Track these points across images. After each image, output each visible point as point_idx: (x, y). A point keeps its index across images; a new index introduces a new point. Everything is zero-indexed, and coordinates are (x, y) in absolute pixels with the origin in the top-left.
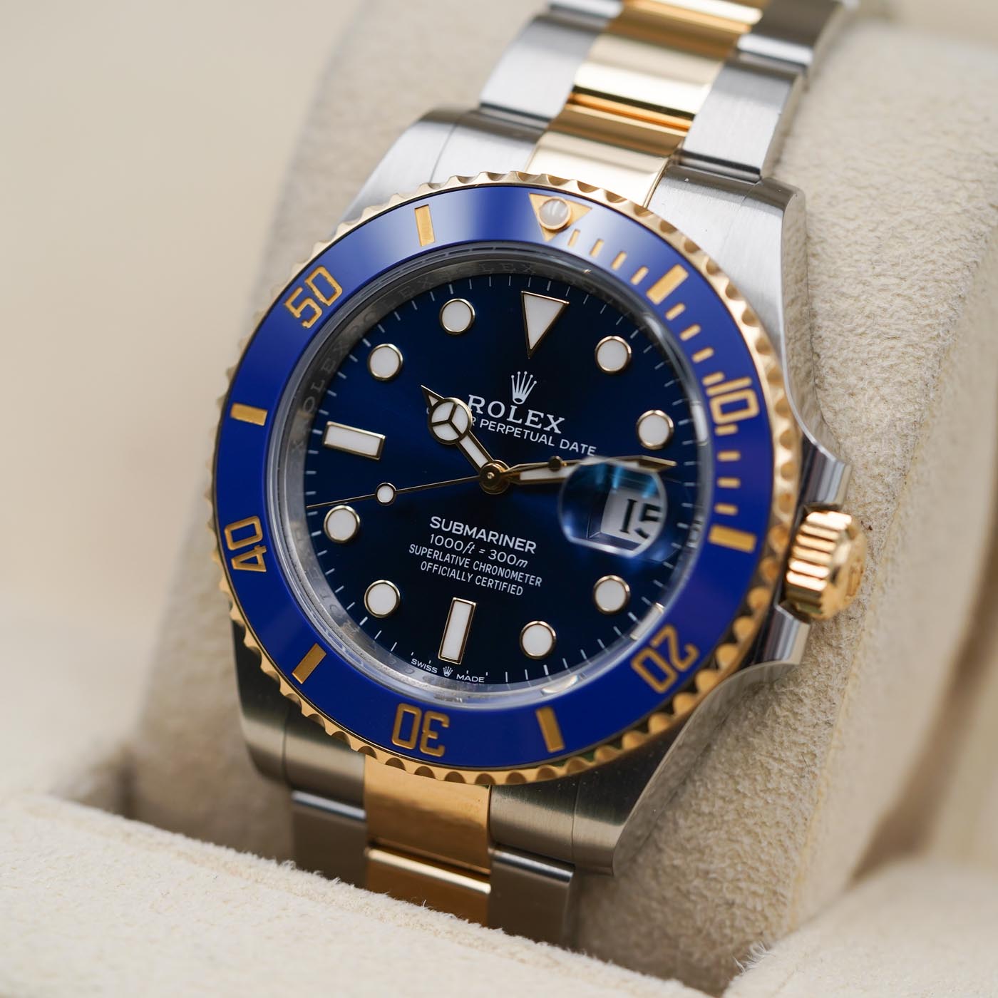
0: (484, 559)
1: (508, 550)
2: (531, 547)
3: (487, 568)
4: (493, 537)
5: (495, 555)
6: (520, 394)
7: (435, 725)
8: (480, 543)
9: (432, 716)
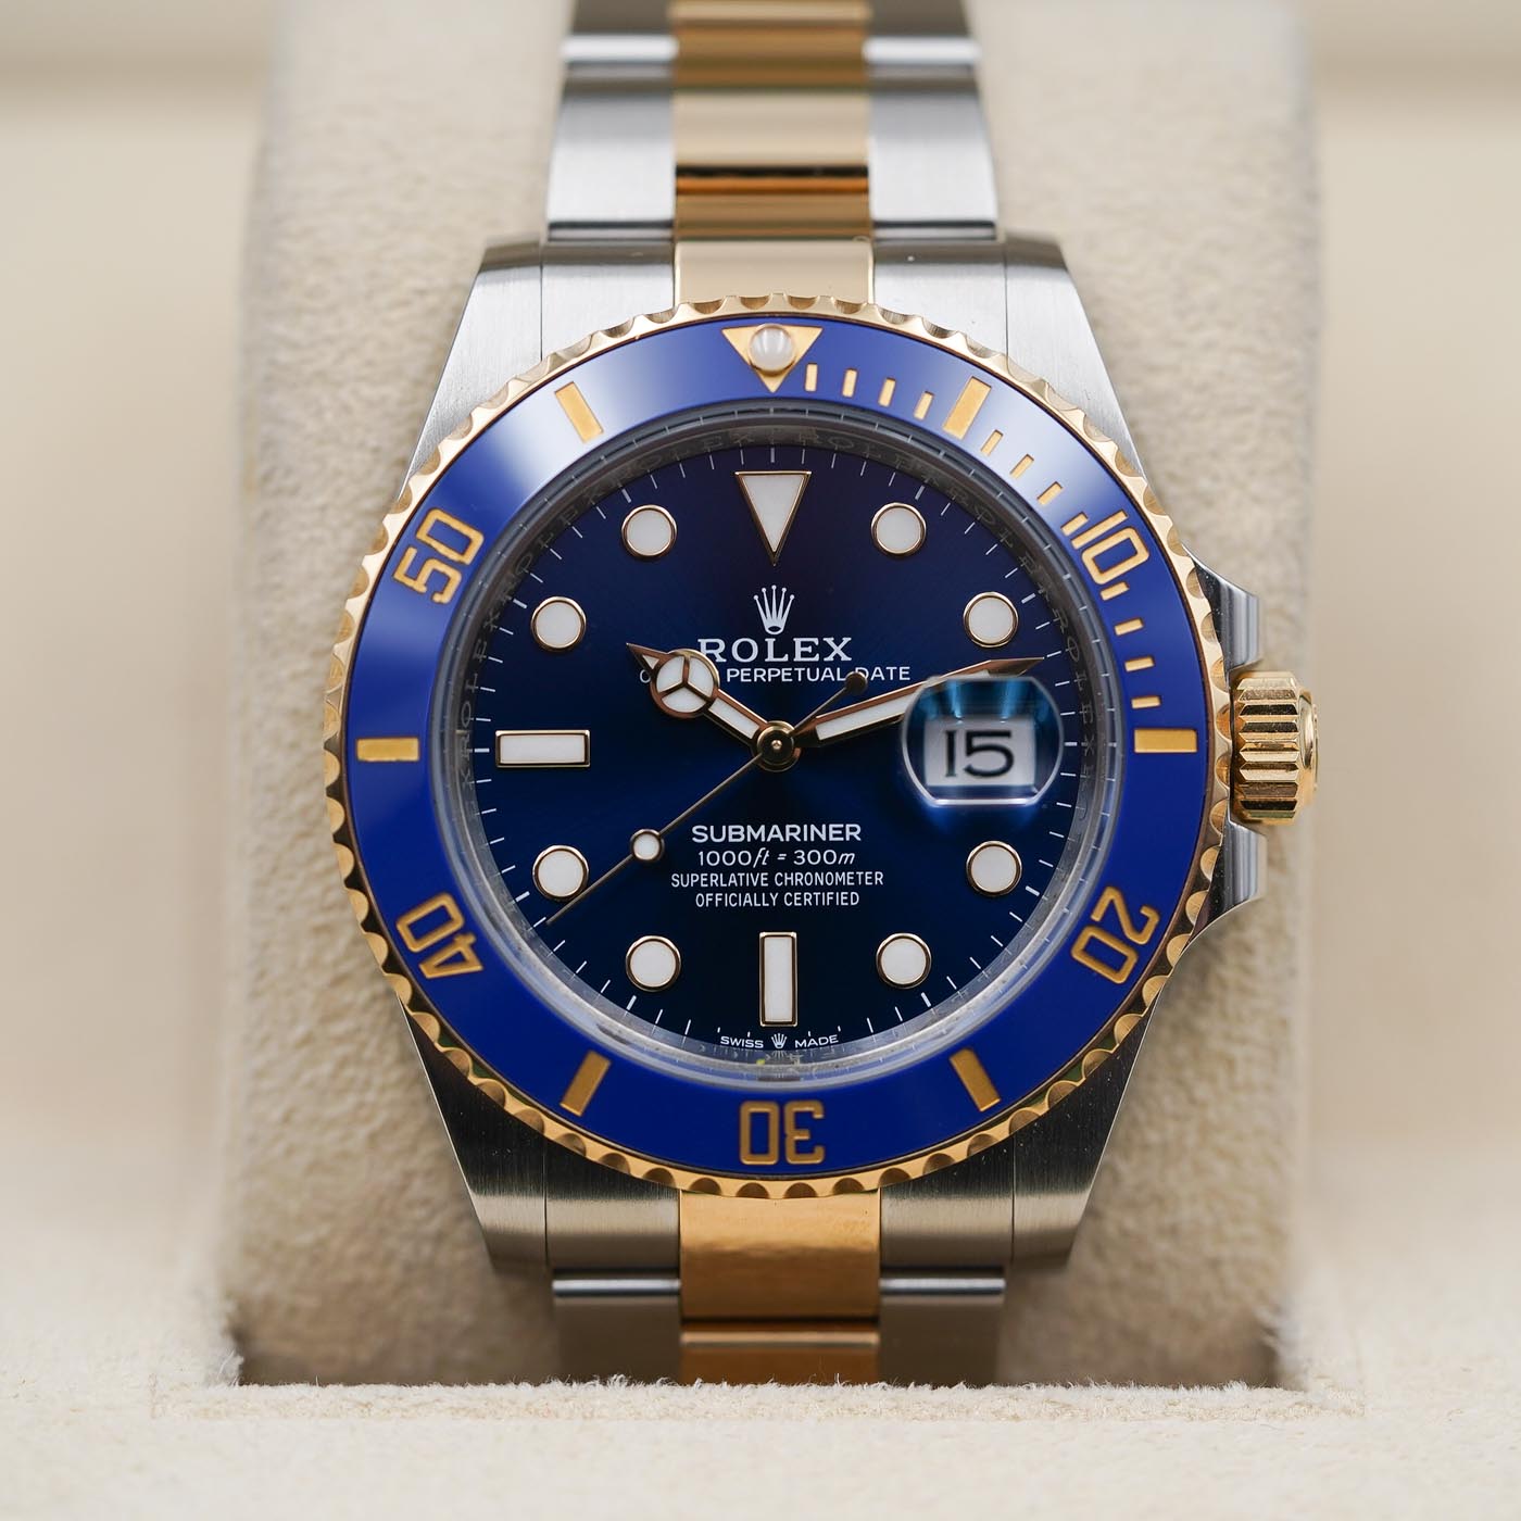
0: (789, 867)
1: (820, 845)
2: (853, 832)
3: (798, 878)
4: (792, 832)
5: (802, 857)
6: (774, 619)
7: (803, 1120)
8: (775, 846)
9: (793, 1108)
